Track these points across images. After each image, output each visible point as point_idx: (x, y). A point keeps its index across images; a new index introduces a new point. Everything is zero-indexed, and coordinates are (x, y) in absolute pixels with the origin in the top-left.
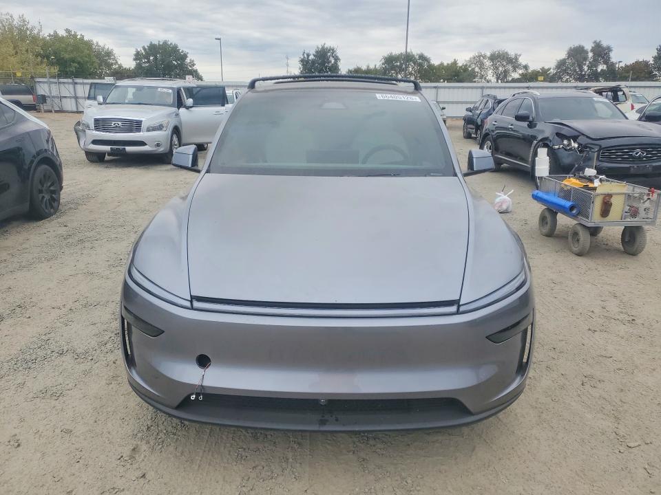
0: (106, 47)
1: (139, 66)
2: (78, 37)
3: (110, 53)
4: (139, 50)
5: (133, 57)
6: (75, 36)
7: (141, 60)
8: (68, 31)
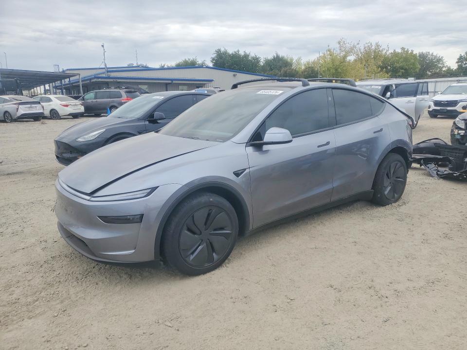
0: (438, 56)
1: (460, 67)
2: (409, 52)
3: (440, 59)
4: (462, 55)
5: (456, 60)
6: (407, 51)
7: (462, 62)
8: (403, 49)
